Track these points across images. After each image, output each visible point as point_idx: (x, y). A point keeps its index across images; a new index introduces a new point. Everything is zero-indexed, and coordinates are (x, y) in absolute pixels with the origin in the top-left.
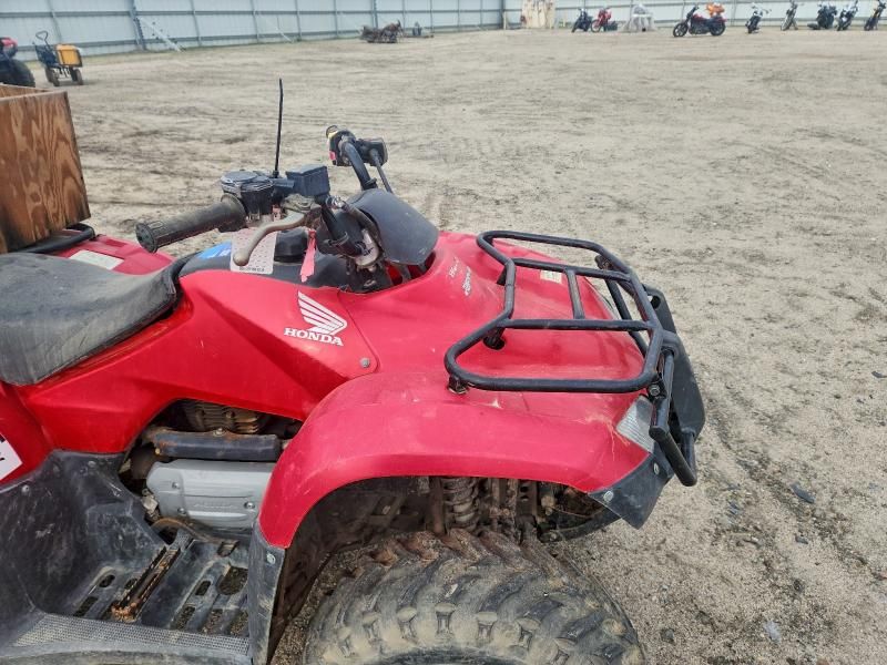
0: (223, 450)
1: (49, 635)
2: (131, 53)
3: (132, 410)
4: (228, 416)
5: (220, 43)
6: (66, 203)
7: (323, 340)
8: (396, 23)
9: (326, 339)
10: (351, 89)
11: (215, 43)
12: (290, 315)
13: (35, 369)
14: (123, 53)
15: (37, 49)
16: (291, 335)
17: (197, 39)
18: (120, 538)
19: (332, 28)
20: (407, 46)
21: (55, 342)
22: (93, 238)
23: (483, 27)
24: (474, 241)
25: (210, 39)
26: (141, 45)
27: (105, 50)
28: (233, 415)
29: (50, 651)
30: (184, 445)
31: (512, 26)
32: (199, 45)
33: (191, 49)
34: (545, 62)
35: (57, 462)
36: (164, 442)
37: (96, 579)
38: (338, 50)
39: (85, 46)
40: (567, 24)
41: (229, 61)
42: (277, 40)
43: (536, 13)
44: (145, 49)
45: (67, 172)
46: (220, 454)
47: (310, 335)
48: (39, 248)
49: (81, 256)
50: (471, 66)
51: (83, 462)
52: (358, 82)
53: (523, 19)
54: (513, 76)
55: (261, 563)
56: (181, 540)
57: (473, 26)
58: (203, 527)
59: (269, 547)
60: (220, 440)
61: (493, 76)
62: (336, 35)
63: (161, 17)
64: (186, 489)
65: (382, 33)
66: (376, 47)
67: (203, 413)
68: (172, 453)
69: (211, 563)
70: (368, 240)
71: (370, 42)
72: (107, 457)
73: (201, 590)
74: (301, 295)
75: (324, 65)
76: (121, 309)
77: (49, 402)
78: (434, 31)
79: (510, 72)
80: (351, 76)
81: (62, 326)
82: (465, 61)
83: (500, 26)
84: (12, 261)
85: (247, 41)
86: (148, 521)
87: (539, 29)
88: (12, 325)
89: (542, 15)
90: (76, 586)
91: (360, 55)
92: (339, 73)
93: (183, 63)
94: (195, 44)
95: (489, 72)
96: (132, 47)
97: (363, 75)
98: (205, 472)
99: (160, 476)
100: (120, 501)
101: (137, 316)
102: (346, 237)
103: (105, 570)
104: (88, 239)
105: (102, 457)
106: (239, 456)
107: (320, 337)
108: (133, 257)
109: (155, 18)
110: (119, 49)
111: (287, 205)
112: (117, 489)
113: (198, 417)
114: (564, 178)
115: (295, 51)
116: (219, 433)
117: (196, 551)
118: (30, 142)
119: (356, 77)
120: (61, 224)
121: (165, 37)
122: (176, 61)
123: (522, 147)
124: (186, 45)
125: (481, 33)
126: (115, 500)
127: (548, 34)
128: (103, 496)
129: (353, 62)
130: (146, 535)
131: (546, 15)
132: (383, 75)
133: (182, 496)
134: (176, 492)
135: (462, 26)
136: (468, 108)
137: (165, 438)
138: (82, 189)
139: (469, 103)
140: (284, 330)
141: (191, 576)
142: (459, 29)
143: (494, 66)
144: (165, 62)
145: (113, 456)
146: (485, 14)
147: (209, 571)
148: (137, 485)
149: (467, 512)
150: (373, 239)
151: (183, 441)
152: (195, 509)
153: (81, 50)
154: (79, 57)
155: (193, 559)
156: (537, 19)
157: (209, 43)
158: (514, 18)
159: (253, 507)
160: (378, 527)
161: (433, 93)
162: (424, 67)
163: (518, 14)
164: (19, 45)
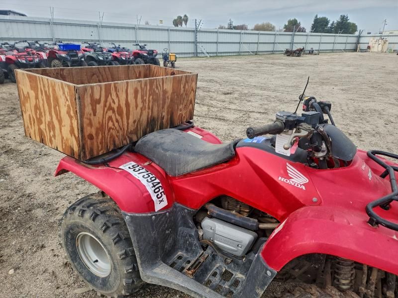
0: (235, 219)
1: (164, 272)
2: (192, 57)
3: (206, 194)
4: (238, 206)
5: (225, 55)
6: (188, 112)
7: (296, 185)
8: (302, 48)
9: (298, 185)
10: (278, 76)
11: (223, 55)
12: (282, 172)
13: (178, 171)
14: (189, 57)
15: (163, 54)
16: (281, 180)
17: (216, 53)
18: (188, 242)
19: (271, 49)
20: (305, 58)
21: (187, 163)
22: (193, 127)
23: (346, 50)
24: (366, 154)
25: (221, 53)
26: (196, 55)
27: (183, 56)
28: (240, 206)
29: (164, 278)
30: (220, 213)
31: (362, 51)
32: (216, 55)
33: (213, 56)
34: (380, 69)
35: (175, 207)
36: (212, 210)
37: (176, 255)
38: (273, 59)
39: (177, 54)
40: (394, 51)
41: (227, 62)
42: (248, 54)
43: (377, 45)
44: (197, 56)
45: (191, 102)
46: (233, 221)
47: (291, 182)
48: (178, 128)
49: (190, 132)
50: (337, 68)
51: (183, 209)
52: (281, 73)
53: (369, 47)
54: (361, 74)
55: (263, 273)
56: (209, 251)
57: (341, 50)
58: (218, 249)
59: (269, 268)
60: (234, 215)
61: (350, 74)
62: (273, 52)
63: (205, 44)
64: (216, 231)
65: (295, 52)
66: (291, 58)
67: (229, 203)
68: (215, 215)
69: (218, 265)
70: (324, 146)
71: (288, 56)
72: (192, 210)
73: (215, 274)
74: (287, 164)
75: (266, 65)
76: (211, 156)
77: (179, 185)
78: (319, 52)
79: (360, 72)
80: (278, 70)
81: (190, 158)
82: (335, 66)
83: (355, 50)
84: (173, 132)
85: (235, 54)
86: (198, 239)
87: (377, 53)
88: (175, 154)
89: (380, 46)
90: (170, 256)
91: (283, 61)
92: (272, 68)
93: (210, 62)
94: (215, 55)
95: (348, 72)
96: (193, 55)
97: (284, 70)
98: (225, 226)
99: (207, 222)
100: (192, 228)
101: (217, 160)
102: (317, 144)
103: (180, 253)
104: (191, 127)
105: (190, 209)
106: (241, 224)
107: (295, 184)
108: (206, 136)
109: (203, 44)
110: (188, 55)
111: (300, 127)
112: (191, 223)
113: (226, 203)
114: (390, 127)
115: (254, 58)
116: (234, 212)
117: (214, 257)
118: (184, 91)
119: (280, 71)
120: (185, 120)
121: (205, 51)
122: (207, 61)
123: (366, 109)
124: (212, 55)
125: (345, 53)
126: (190, 227)
127: (382, 55)
128: (186, 224)
129: (279, 64)
130: (197, 244)
131: (383, 46)
132: (294, 70)
133: (214, 233)
134: (211, 231)
135: (334, 50)
136: (335, 88)
137: (213, 208)
138: (193, 109)
139: (336, 85)
140: (279, 178)
141: (211, 267)
142: (333, 51)
143: (351, 69)
144: (204, 61)
145: (194, 210)
146: (347, 45)
147: (217, 268)
148: (198, 224)
149: (348, 284)
150: (326, 146)
151: (221, 212)
152: (217, 240)
153: (177, 56)
154: (176, 58)
155: (212, 260)
156: (376, 48)
157: (220, 55)
158: (364, 47)
159: (241, 247)
160: (293, 275)
161: (317, 80)
162: (313, 68)
163: (366, 46)
164: (158, 52)
